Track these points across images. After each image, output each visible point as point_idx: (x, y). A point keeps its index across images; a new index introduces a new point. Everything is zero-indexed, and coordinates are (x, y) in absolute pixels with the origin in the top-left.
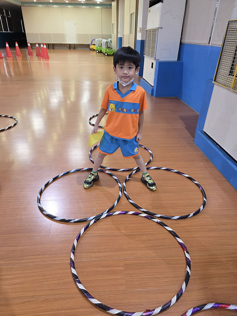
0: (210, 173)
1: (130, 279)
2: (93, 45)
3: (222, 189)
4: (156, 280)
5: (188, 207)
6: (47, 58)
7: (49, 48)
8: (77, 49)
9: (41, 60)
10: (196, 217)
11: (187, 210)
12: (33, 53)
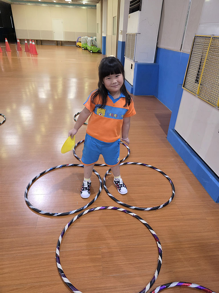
0: (179, 167)
1: (106, 266)
2: (79, 42)
3: (189, 182)
4: (129, 266)
5: (159, 199)
6: (36, 54)
7: (37, 44)
8: (64, 45)
9: (29, 56)
10: (165, 208)
11: (158, 202)
12: (22, 49)
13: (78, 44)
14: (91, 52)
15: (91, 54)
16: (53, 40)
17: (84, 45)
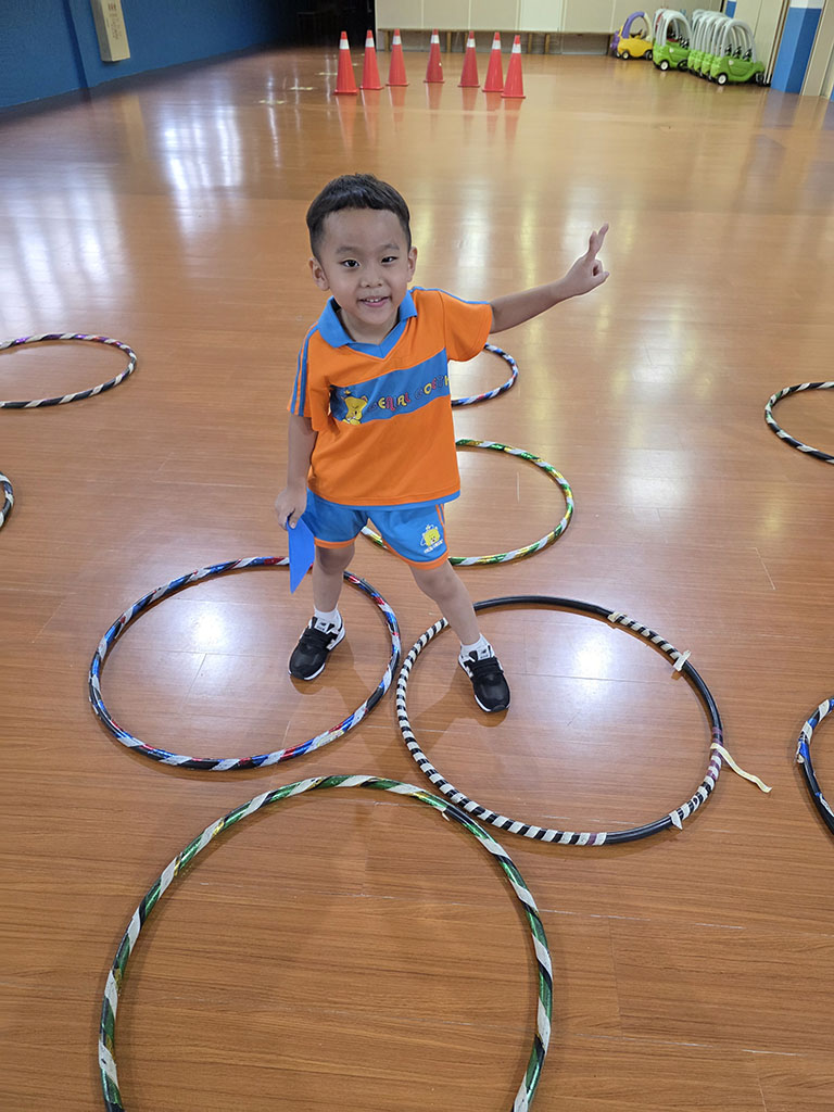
2: (632, 37)
13: (624, 44)
14: (722, 80)
15: (721, 89)
16: (516, 29)
17: (671, 50)
